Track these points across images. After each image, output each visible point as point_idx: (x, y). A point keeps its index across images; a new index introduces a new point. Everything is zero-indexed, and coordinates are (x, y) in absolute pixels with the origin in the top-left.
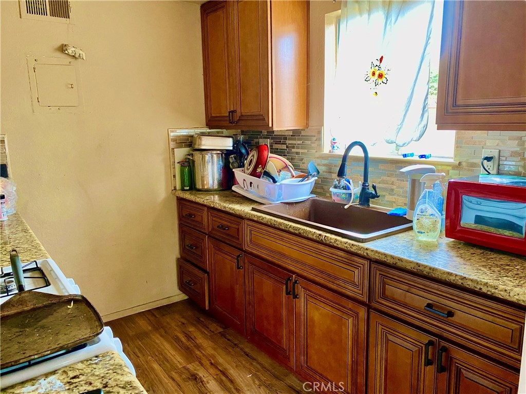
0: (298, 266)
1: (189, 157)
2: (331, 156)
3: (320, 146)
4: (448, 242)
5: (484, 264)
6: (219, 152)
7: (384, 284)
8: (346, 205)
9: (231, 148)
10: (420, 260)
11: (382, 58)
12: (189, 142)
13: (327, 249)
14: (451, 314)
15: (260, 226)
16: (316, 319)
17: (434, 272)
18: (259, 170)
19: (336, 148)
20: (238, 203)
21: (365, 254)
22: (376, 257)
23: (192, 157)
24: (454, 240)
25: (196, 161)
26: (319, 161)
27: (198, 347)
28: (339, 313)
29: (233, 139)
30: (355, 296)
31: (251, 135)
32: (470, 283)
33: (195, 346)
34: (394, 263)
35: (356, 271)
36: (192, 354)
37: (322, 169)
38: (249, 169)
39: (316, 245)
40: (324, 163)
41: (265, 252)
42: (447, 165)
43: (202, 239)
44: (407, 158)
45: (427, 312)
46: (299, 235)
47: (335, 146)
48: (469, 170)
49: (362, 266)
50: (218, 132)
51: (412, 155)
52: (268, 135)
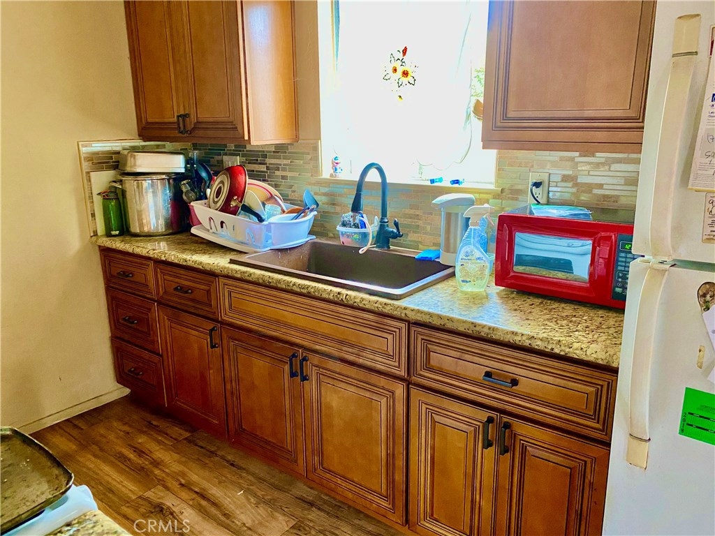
0: (306, 337)
1: (114, 184)
2: (334, 182)
3: (316, 169)
4: (498, 291)
5: (548, 317)
6: (164, 177)
7: (428, 351)
8: (360, 248)
9: (183, 171)
10: (474, 318)
11: (406, 49)
12: (113, 162)
13: (349, 311)
14: (515, 382)
15: (246, 286)
16: (334, 405)
17: (495, 333)
18: (233, 204)
19: (338, 171)
20: (204, 253)
21: (403, 315)
22: (419, 318)
23: (121, 185)
24: (504, 288)
25: (128, 190)
26: (316, 189)
27: (156, 464)
28: (368, 394)
29: (185, 157)
30: (389, 369)
31: (209, 149)
32: (539, 343)
33: (151, 463)
34: (442, 324)
35: (390, 337)
36: (148, 476)
37: (321, 199)
38: (217, 202)
39: (332, 307)
40: (323, 191)
41: (255, 322)
42: (487, 193)
43: (147, 309)
44: (435, 184)
45: (487, 383)
46: (308, 296)
47: (337, 167)
48: (513, 199)
49: (398, 330)
50: (158, 146)
51: (441, 180)
52: (237, 151)
